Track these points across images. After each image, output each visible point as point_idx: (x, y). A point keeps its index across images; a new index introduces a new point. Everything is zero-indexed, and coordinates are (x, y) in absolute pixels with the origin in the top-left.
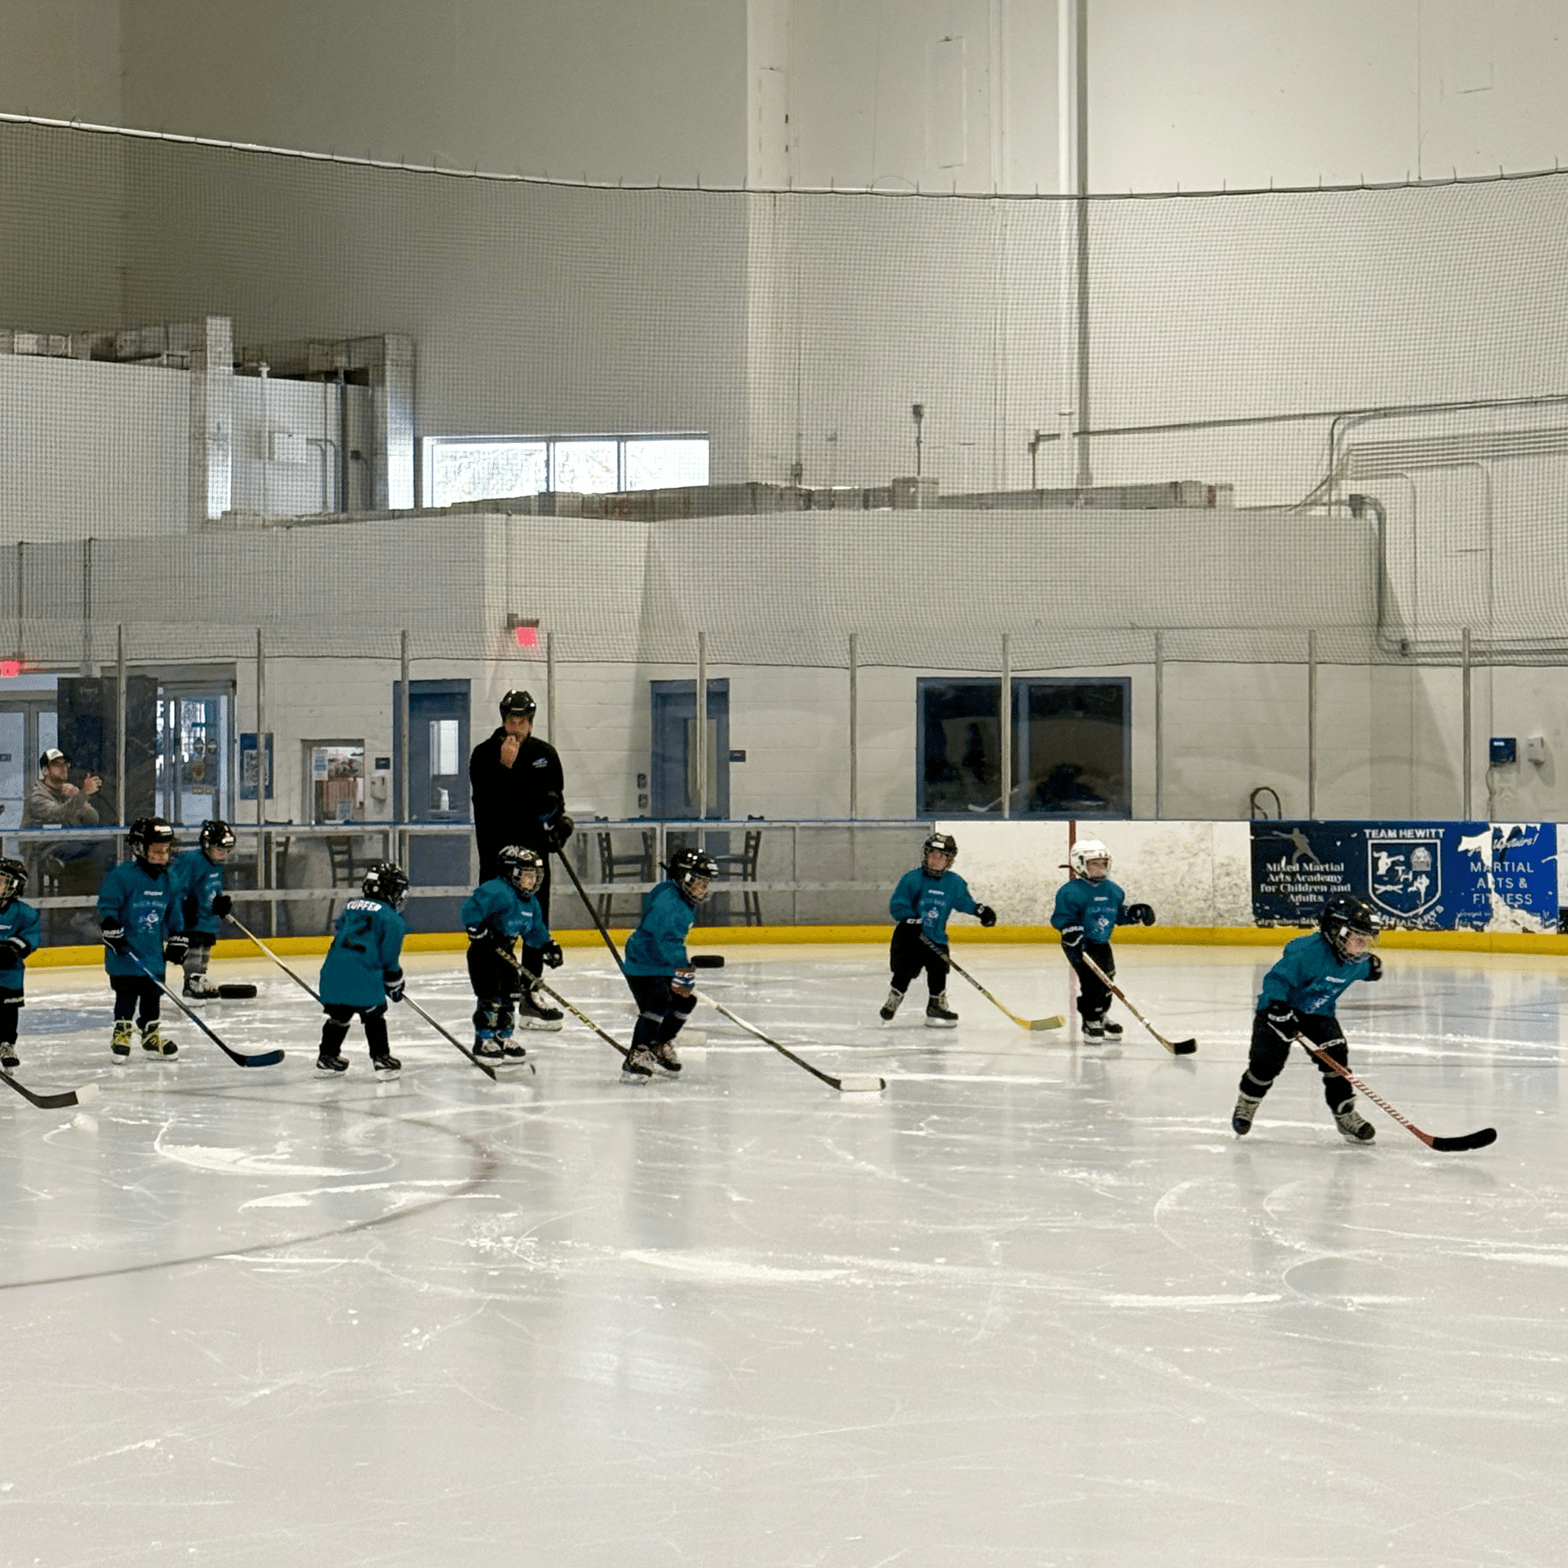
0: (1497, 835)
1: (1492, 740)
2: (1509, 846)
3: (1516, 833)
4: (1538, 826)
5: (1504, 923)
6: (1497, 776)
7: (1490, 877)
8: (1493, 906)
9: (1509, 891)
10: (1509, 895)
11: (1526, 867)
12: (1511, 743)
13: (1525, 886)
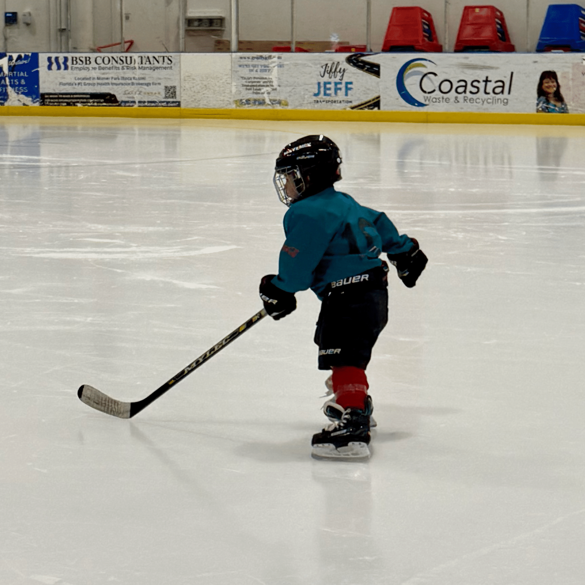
0: (11, 58)
1: (6, 13)
2: (16, 64)
3: (19, 58)
4: (30, 54)
5: (14, 101)
6: (8, 30)
7: (7, 79)
8: (9, 93)
9: (16, 86)
10: (17, 88)
11: (24, 74)
12: (15, 14)
13: (24, 83)
